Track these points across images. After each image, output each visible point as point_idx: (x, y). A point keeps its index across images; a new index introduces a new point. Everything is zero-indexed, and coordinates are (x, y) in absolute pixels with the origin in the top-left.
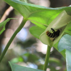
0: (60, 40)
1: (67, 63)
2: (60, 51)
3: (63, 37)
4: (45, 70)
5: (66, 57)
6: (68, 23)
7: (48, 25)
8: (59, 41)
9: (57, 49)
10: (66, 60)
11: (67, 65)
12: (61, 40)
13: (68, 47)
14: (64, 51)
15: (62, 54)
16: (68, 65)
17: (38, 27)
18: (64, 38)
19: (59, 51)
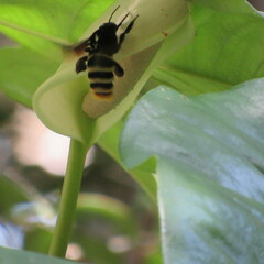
0: (128, 112)
2: (129, 165)
3: (144, 100)
4: (61, 253)
5: (159, 192)
8: (124, 119)
9: (114, 154)
10: (157, 208)
11: (163, 230)
13: (165, 146)
14: (150, 167)
16: (168, 233)
17: (25, 50)
18: (146, 104)
19: (126, 168)
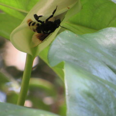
0: (52, 42)
1: (67, 91)
2: (52, 65)
3: (58, 37)
5: (65, 77)
6: (70, 7)
7: (29, 10)
8: (50, 45)
9: (46, 61)
10: (64, 84)
11: (67, 94)
12: (54, 42)
13: (68, 57)
15: (56, 70)
17: (7, 15)
18: (60, 39)
19: (50, 66)
